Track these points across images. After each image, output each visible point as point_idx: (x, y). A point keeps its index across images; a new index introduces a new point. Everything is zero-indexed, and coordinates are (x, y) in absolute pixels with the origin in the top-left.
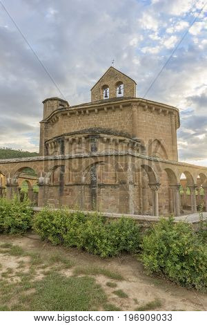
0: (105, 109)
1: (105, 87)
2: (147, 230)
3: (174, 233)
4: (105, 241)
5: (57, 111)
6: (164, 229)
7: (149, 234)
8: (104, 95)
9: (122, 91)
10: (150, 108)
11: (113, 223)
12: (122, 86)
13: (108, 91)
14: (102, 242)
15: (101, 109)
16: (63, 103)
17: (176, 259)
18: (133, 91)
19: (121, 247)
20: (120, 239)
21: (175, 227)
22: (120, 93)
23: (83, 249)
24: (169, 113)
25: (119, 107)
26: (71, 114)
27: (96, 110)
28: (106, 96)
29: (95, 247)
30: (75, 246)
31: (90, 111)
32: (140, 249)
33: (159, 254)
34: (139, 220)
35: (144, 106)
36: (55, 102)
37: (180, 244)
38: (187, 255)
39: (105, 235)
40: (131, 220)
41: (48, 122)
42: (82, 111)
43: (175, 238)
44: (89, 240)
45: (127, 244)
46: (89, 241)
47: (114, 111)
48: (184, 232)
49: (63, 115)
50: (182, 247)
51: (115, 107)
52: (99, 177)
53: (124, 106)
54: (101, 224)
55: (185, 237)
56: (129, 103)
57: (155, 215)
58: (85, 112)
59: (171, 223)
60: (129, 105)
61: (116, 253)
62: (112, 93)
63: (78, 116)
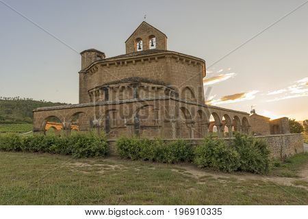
0: (142, 60)
1: (138, 40)
5: (94, 62)
8: (138, 47)
9: (154, 44)
10: (181, 60)
12: (154, 39)
13: (141, 43)
15: (138, 61)
16: (100, 54)
18: (164, 44)
22: (152, 45)
24: (198, 64)
25: (154, 59)
26: (110, 65)
27: (134, 62)
28: (140, 48)
31: (128, 62)
35: (176, 58)
36: (93, 53)
41: (86, 73)
42: (119, 62)
49: (103, 65)
51: (151, 59)
53: (159, 58)
56: (162, 55)
58: (123, 63)
60: (164, 57)
62: (146, 45)
63: (117, 66)
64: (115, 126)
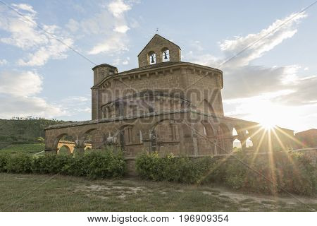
0: (157, 73)
1: (151, 53)
5: (106, 76)
8: (151, 60)
9: (168, 56)
10: (198, 71)
12: (168, 52)
13: (154, 56)
15: (152, 74)
16: (113, 69)
18: (178, 55)
22: (166, 58)
24: (215, 74)
25: (169, 71)
26: (123, 79)
27: (148, 75)
28: (153, 62)
31: (141, 76)
35: (192, 70)
36: (105, 68)
42: (132, 76)
49: (116, 80)
51: (166, 71)
53: (174, 70)
56: (177, 67)
58: (137, 77)
60: (179, 69)
62: (159, 58)
63: (131, 80)
64: (131, 143)
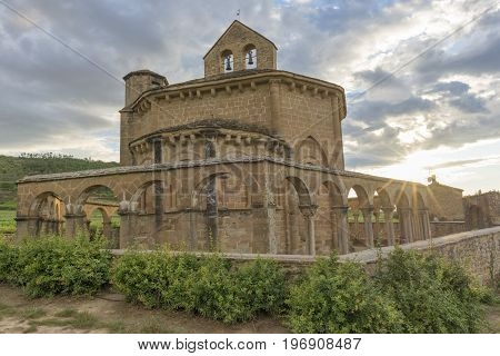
0: (228, 89)
1: (226, 53)
2: (296, 277)
3: (338, 279)
4: (231, 297)
5: (147, 93)
6: (322, 273)
7: (299, 282)
8: (225, 66)
9: (254, 60)
10: (299, 87)
11: (243, 269)
12: (254, 52)
13: (231, 60)
14: (225, 300)
15: (220, 89)
16: (157, 79)
17: (341, 318)
18: (272, 59)
19: (257, 306)
20: (254, 293)
21: (340, 270)
22: (251, 63)
23: (196, 312)
24: (330, 94)
25: (249, 85)
26: (172, 97)
27: (213, 91)
28: (229, 69)
29: (214, 308)
30: (181, 309)
31: (202, 93)
32: (286, 306)
33: (315, 313)
34: (283, 263)
35: (289, 84)
36: (145, 77)
37: (348, 296)
38: (358, 312)
39: (230, 287)
40: (271, 263)
41: (133, 111)
42: (189, 92)
43: (339, 287)
44: (204, 296)
45: (265, 301)
46: (205, 298)
47: (242, 92)
48: (353, 277)
49: (159, 99)
50: (350, 300)
51: (244, 86)
52: (221, 199)
53: (257, 84)
54: (223, 271)
55: (355, 284)
56: (265, 79)
57: (310, 254)
58: (195, 94)
59: (333, 263)
60: (266, 82)
61: (249, 315)
62: (238, 63)
63: (183, 100)
